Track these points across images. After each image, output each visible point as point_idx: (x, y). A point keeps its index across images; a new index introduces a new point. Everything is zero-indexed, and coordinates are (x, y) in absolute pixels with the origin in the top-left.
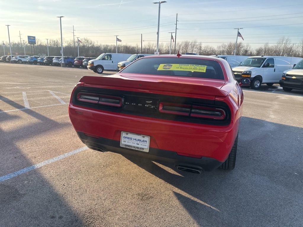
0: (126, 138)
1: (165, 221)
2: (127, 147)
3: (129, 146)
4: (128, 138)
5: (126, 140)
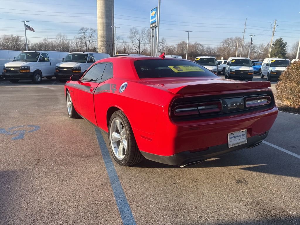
0: (231, 138)
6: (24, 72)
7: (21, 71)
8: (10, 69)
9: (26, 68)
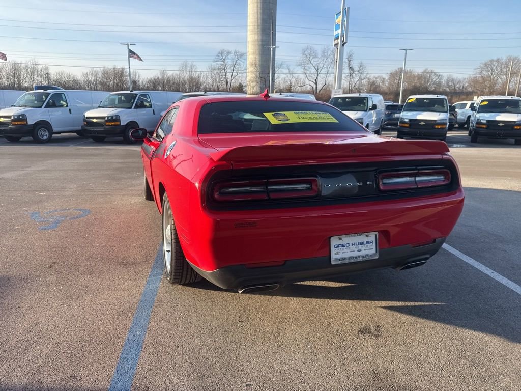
0: (338, 246)
2: (344, 261)
4: (343, 246)
6: (112, 125)
7: (107, 123)
8: (92, 120)
9: (114, 118)
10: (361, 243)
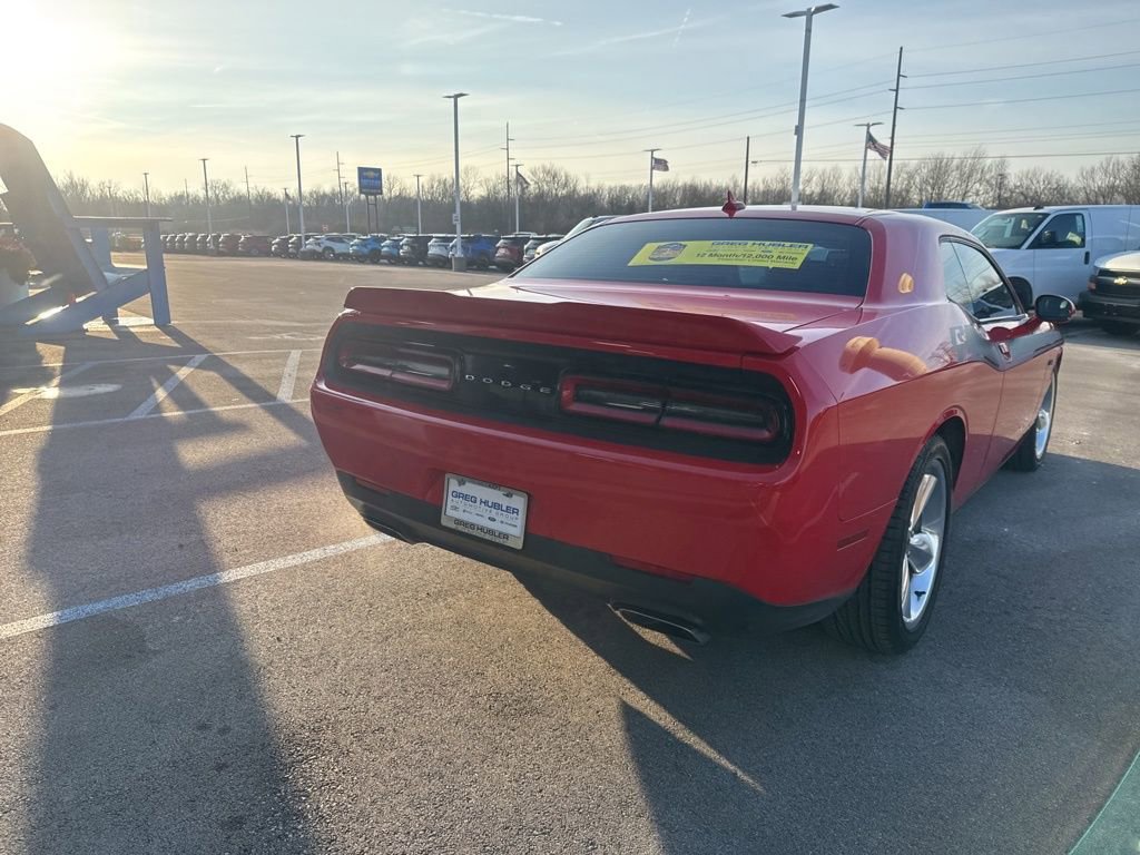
0: (458, 495)
1: (541, 791)
2: (461, 528)
3: (465, 524)
4: (465, 497)
5: (460, 502)
10: (496, 506)
